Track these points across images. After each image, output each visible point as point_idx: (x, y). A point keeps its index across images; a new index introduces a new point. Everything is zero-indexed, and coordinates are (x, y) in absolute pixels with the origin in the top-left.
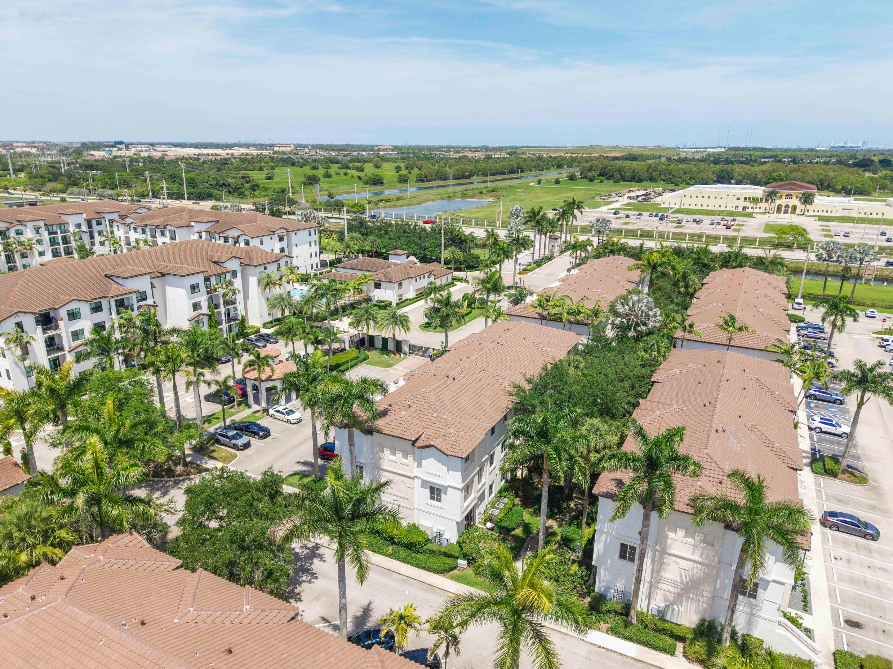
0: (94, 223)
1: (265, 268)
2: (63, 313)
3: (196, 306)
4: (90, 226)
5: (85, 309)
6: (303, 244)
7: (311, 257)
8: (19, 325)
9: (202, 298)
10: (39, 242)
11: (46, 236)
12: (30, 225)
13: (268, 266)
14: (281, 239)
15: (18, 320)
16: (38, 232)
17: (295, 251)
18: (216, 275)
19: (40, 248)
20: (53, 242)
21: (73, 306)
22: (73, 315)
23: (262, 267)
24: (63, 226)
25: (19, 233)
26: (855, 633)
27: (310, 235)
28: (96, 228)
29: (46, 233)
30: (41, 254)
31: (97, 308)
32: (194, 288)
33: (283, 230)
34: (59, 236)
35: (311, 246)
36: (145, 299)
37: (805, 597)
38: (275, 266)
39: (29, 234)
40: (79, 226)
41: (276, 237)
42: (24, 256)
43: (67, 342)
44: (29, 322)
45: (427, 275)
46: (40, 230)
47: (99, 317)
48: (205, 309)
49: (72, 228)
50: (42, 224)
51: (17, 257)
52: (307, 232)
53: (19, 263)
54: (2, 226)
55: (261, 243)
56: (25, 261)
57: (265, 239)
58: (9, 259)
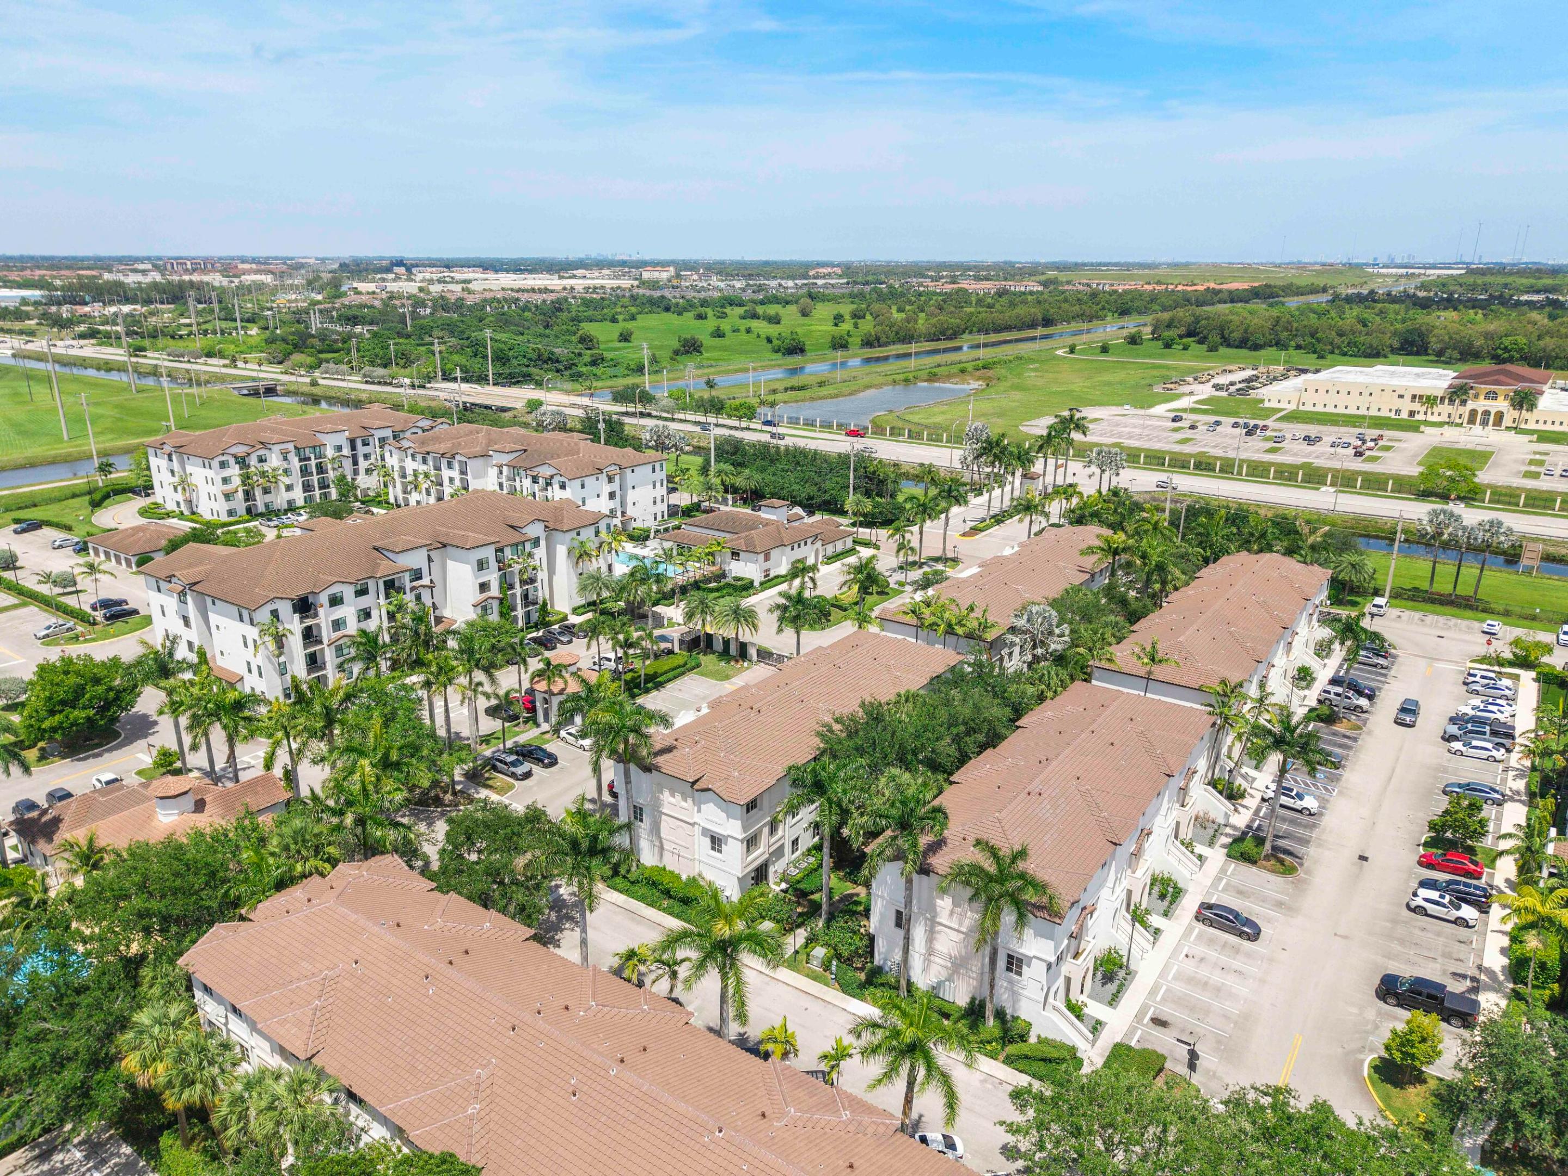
0: (359, 443)
1: (578, 534)
2: (324, 598)
3: (484, 587)
4: (353, 448)
5: (348, 592)
6: (644, 484)
7: (655, 502)
8: (275, 613)
9: (493, 577)
10: (286, 472)
11: (295, 463)
12: (276, 448)
13: (582, 531)
14: (610, 479)
15: (273, 607)
16: (285, 459)
17: (631, 496)
18: (511, 545)
19: (287, 481)
20: (305, 471)
21: (335, 589)
22: (335, 601)
23: (575, 532)
24: (318, 449)
25: (262, 460)
26: (1157, 1032)
27: (654, 471)
28: (361, 450)
29: (296, 459)
30: (289, 488)
31: (362, 592)
32: (481, 565)
33: (614, 467)
34: (313, 462)
35: (654, 486)
36: (420, 578)
37: (1118, 992)
38: (592, 530)
39: (274, 461)
40: (339, 448)
41: (603, 477)
42: (266, 491)
43: (327, 634)
44: (285, 609)
45: (809, 541)
46: (289, 456)
47: (365, 602)
48: (495, 591)
49: (330, 452)
50: (291, 447)
51: (258, 493)
52: (650, 467)
53: (260, 501)
54: (240, 450)
55: (583, 486)
56: (268, 498)
57: (588, 481)
58: (248, 495)
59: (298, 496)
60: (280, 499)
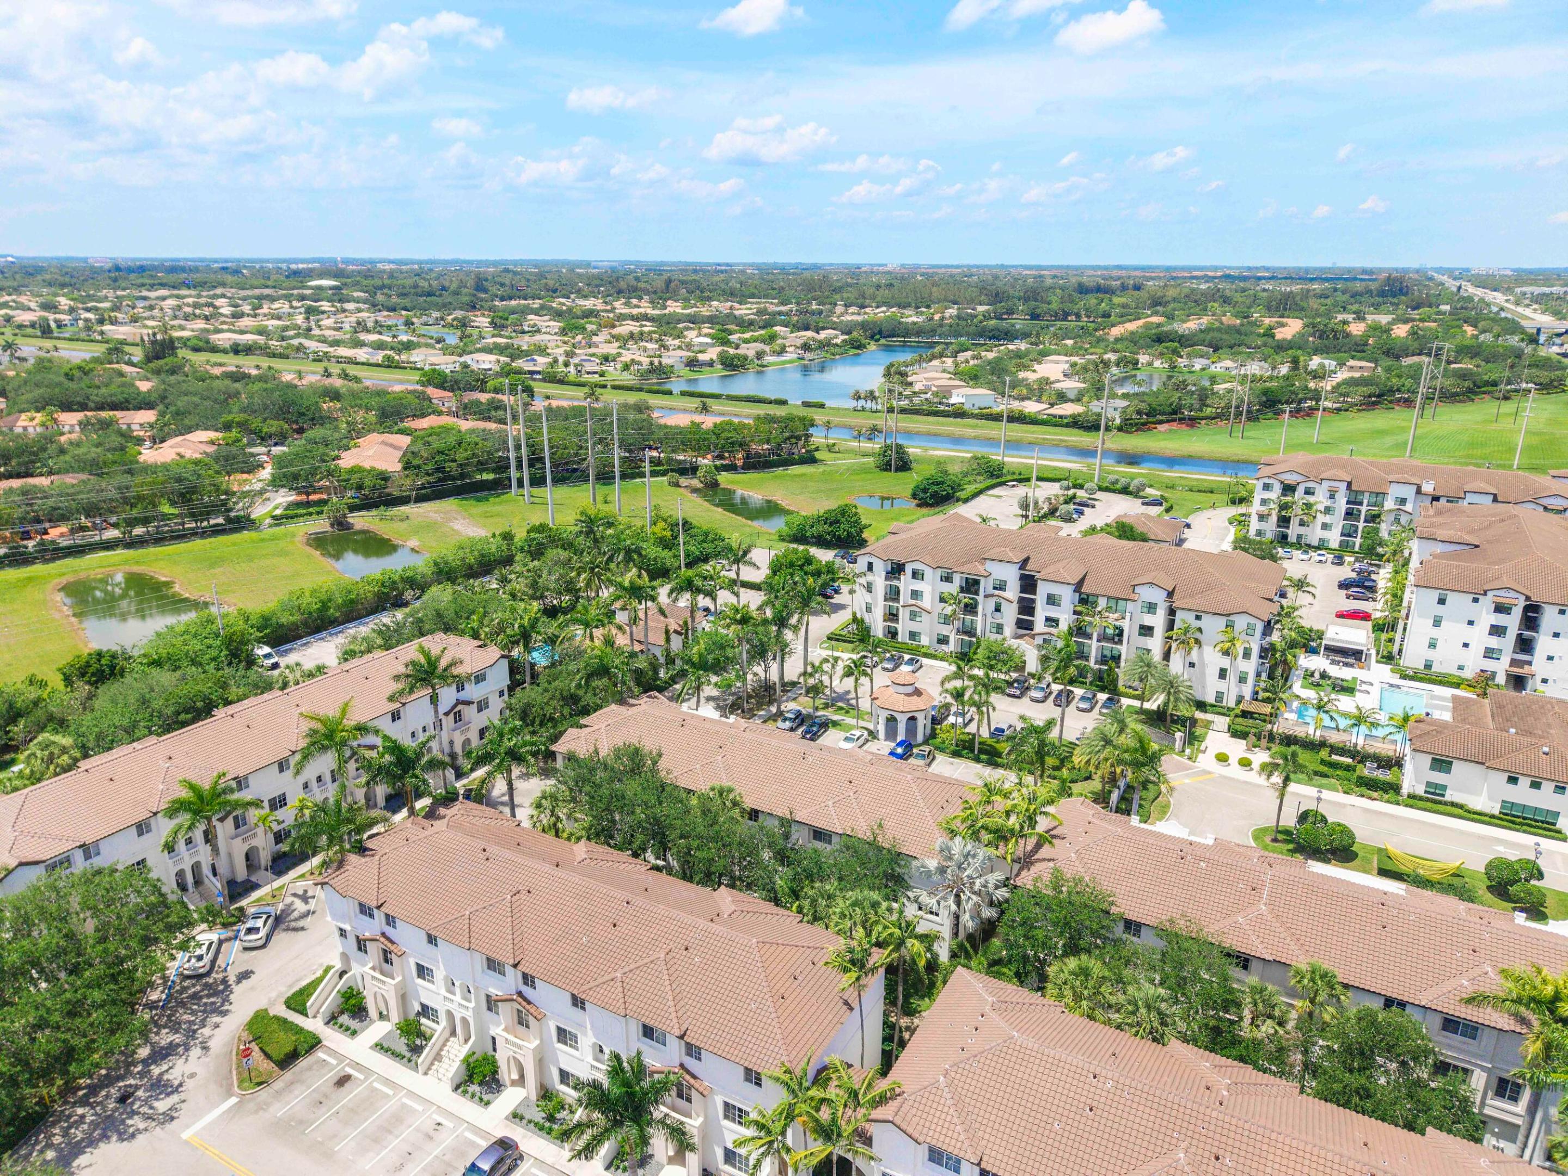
1: (1198, 618)
2: (909, 569)
10: (1329, 510)
11: (1342, 504)
12: (1326, 484)
14: (1503, 609)
16: (1332, 497)
18: (1109, 598)
19: (1327, 519)
20: (1349, 514)
21: (917, 566)
22: (918, 575)
23: (1192, 614)
24: (1378, 496)
25: (1308, 492)
29: (1344, 501)
30: (1325, 526)
31: (949, 579)
32: (1052, 600)
33: (1516, 595)
34: (1364, 509)
36: (1004, 590)
39: (1321, 497)
40: (1402, 501)
41: (1487, 603)
42: (1302, 524)
43: (905, 597)
46: (1337, 495)
49: (1389, 504)
50: (1344, 487)
53: (1293, 531)
54: (1291, 479)
55: (1442, 601)
56: (1302, 530)
57: (1451, 597)
58: (1284, 521)
59: (1334, 538)
60: (1314, 534)
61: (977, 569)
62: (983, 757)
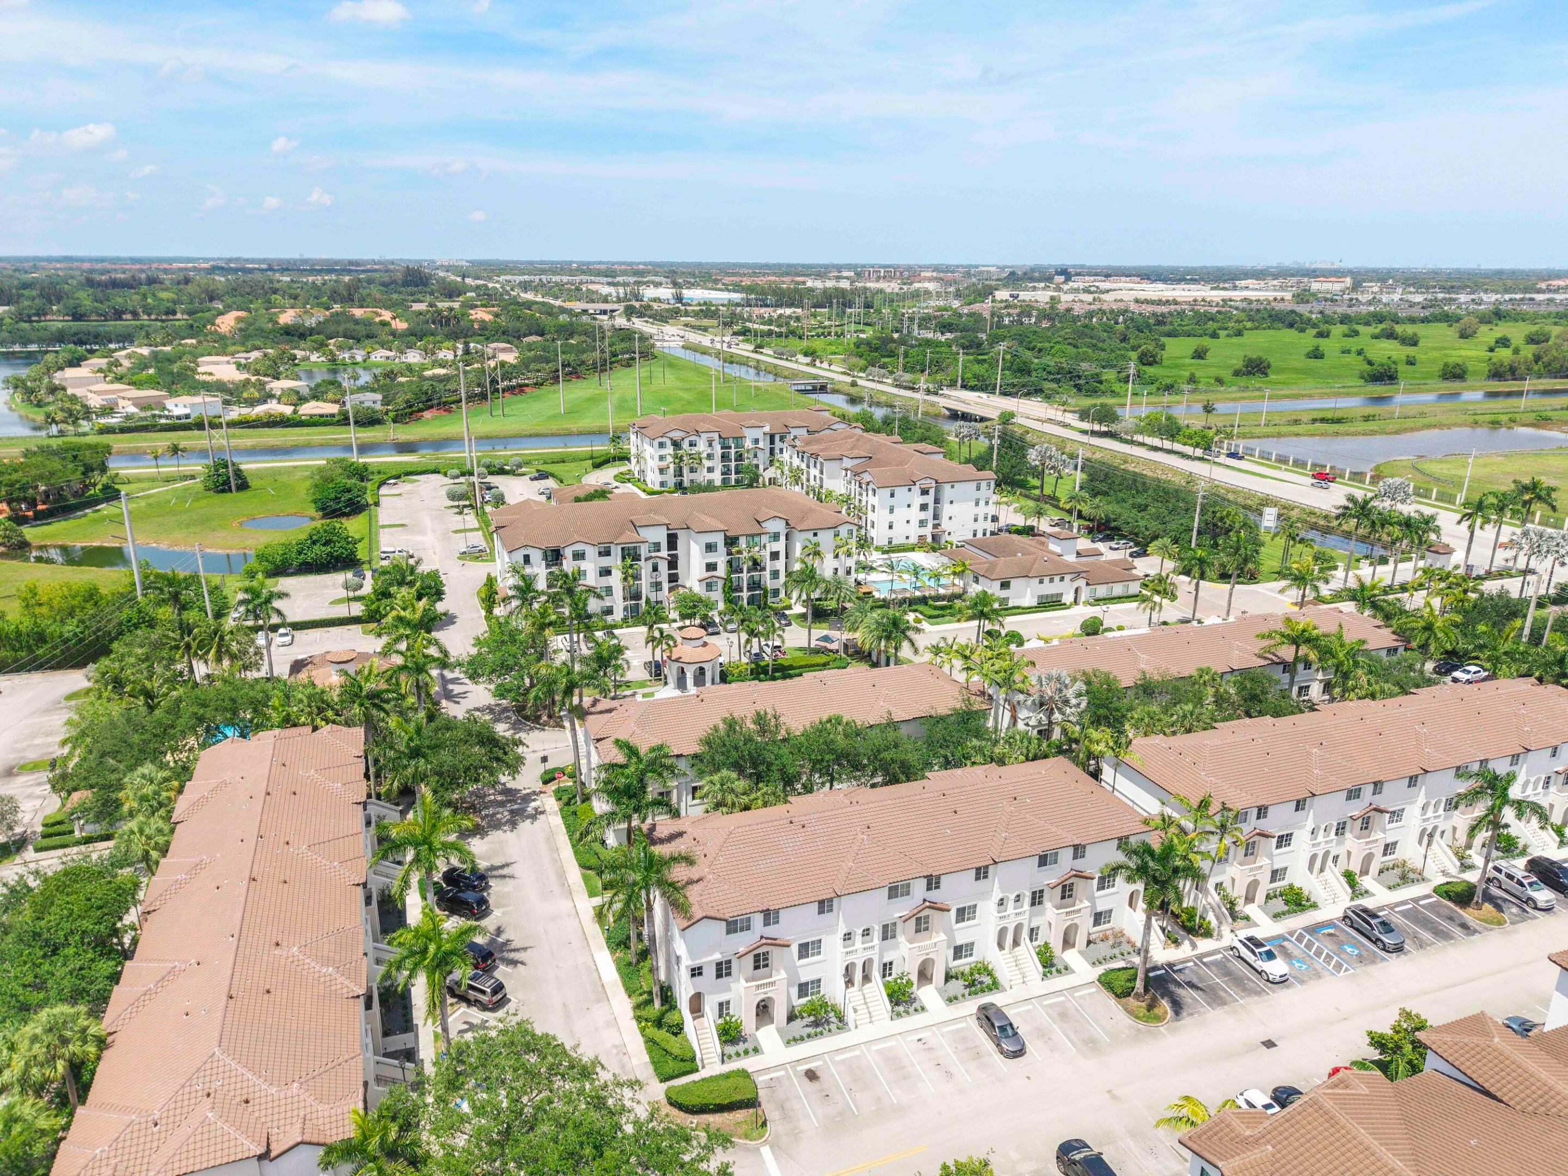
0: (777, 438)
1: (815, 535)
2: (568, 553)
3: (711, 567)
4: (772, 442)
5: (591, 552)
6: (966, 500)
7: (976, 520)
8: (527, 559)
9: (720, 559)
10: (710, 457)
11: (718, 450)
12: (704, 436)
14: (925, 492)
15: (526, 552)
16: (710, 445)
17: (947, 510)
18: (747, 536)
19: (710, 464)
20: (725, 457)
21: (579, 547)
22: (579, 556)
23: (811, 533)
24: (739, 440)
25: (692, 444)
26: (798, 1080)
27: (978, 489)
28: (778, 444)
29: (719, 447)
30: (710, 470)
31: (606, 553)
32: (710, 548)
33: (929, 481)
34: (733, 451)
35: (977, 504)
36: (659, 551)
37: (809, 1037)
38: (831, 533)
39: (702, 447)
40: (756, 441)
42: (692, 470)
44: (536, 556)
45: (1067, 578)
46: (714, 443)
47: (605, 562)
48: (722, 571)
49: (748, 444)
50: (716, 436)
51: (686, 471)
52: (974, 484)
53: (687, 478)
54: (677, 435)
55: (892, 495)
56: (693, 476)
57: (898, 491)
58: (679, 472)
59: (717, 477)
60: (702, 477)
61: (629, 537)
62: (777, 674)
